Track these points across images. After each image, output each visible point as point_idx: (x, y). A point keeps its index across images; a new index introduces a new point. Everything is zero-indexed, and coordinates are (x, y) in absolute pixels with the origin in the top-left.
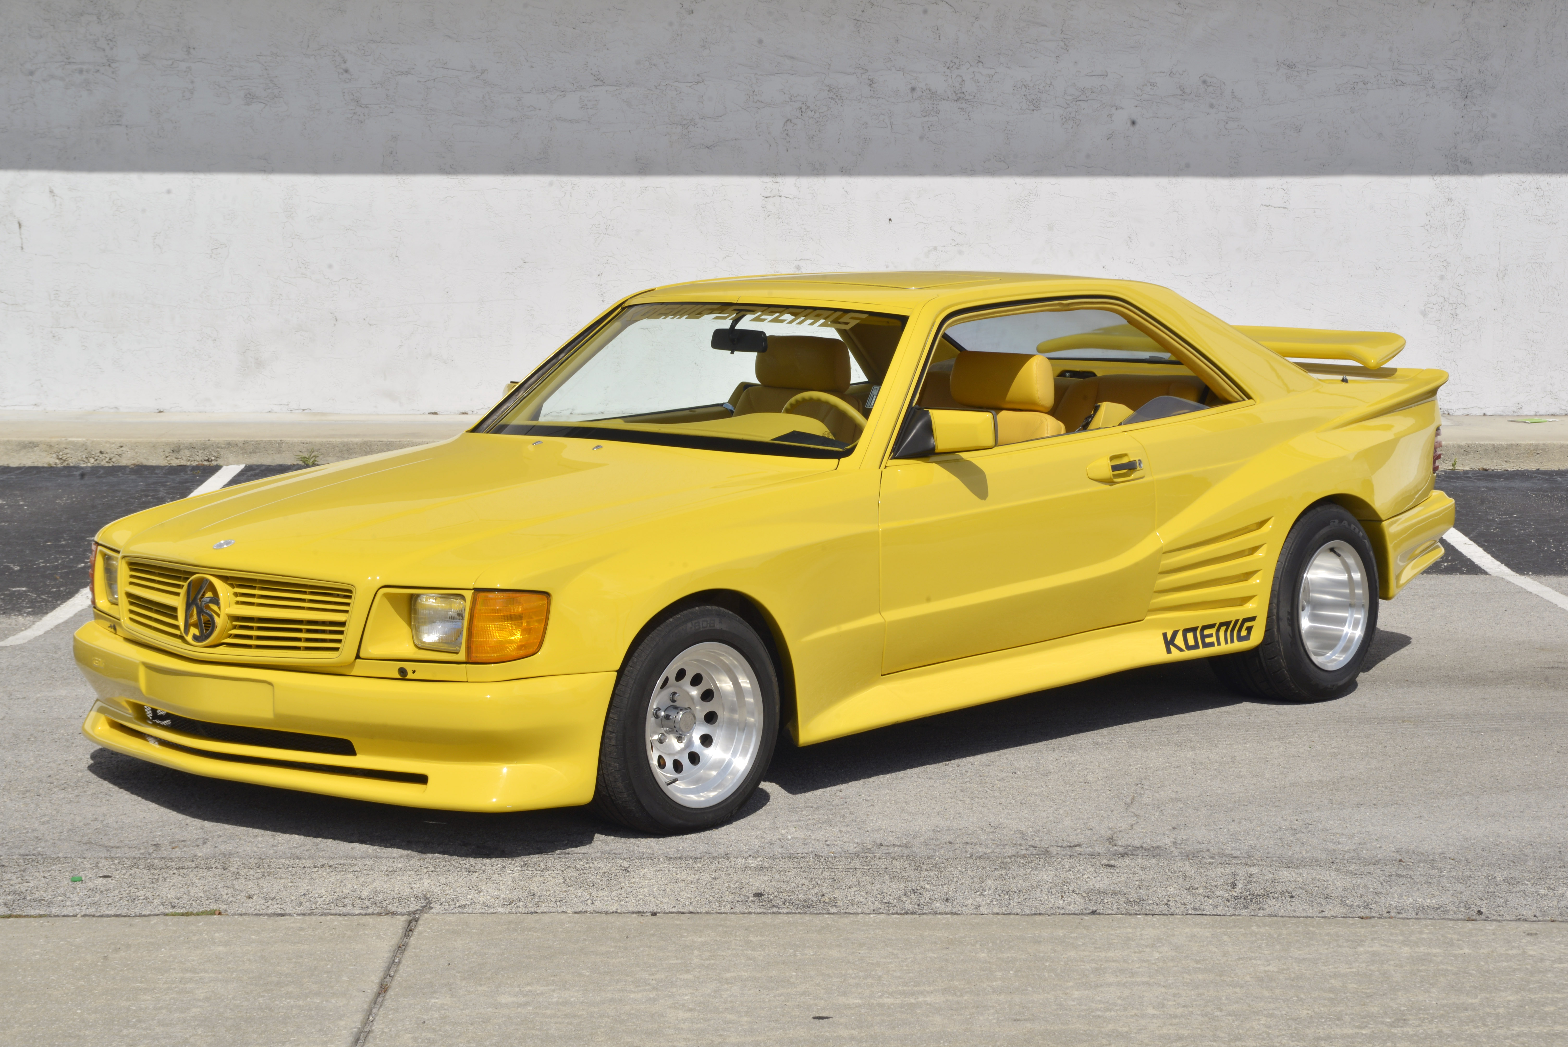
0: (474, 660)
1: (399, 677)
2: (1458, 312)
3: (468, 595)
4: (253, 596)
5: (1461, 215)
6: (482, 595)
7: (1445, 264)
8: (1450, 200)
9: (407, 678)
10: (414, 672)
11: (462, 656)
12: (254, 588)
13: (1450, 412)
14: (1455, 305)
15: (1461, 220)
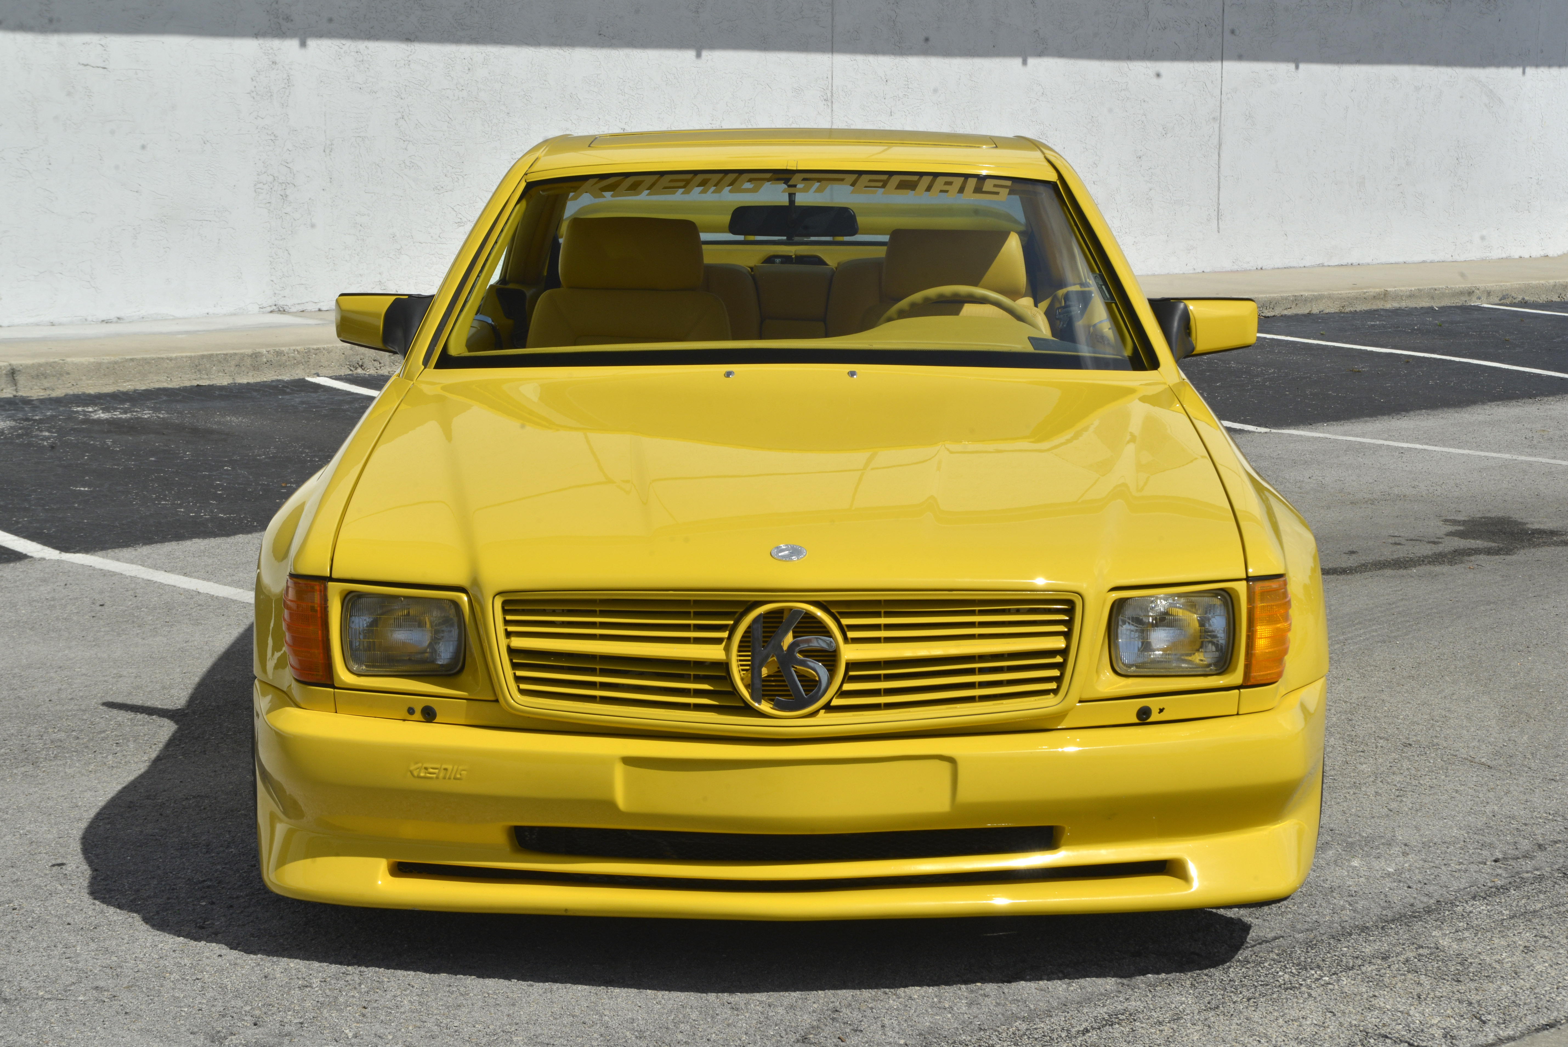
0: (1252, 682)
1: (1137, 721)
2: (287, 193)
3: (1241, 588)
4: (877, 627)
5: (286, 81)
6: (1259, 586)
7: (273, 138)
8: (274, 63)
9: (1150, 720)
10: (1161, 710)
11: (1236, 677)
12: (877, 614)
13: (285, 307)
14: (284, 185)
15: (286, 86)
